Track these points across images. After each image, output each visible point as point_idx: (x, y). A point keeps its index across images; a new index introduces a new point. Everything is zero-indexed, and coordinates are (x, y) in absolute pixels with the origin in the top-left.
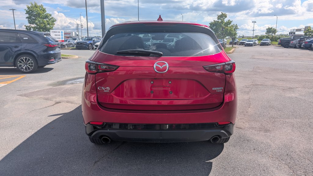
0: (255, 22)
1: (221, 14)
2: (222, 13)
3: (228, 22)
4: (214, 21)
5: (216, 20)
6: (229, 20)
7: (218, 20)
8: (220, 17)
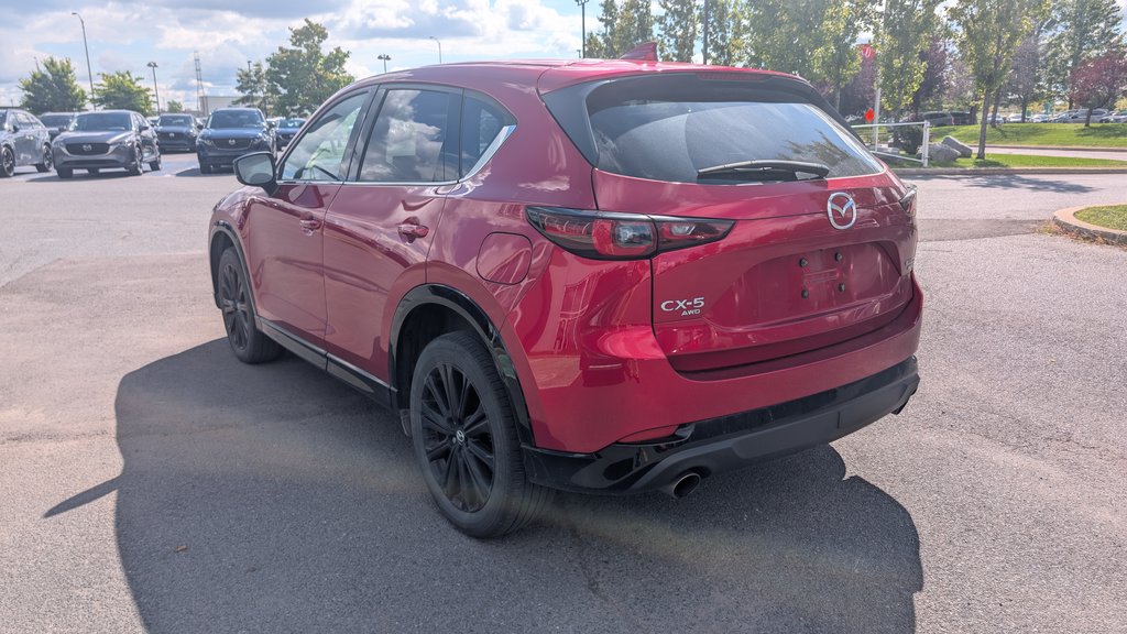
0: (388, 58)
1: (306, 25)
2: (307, 20)
3: (336, 57)
4: (281, 49)
5: (289, 46)
6: (338, 50)
7: (294, 48)
8: (301, 36)
